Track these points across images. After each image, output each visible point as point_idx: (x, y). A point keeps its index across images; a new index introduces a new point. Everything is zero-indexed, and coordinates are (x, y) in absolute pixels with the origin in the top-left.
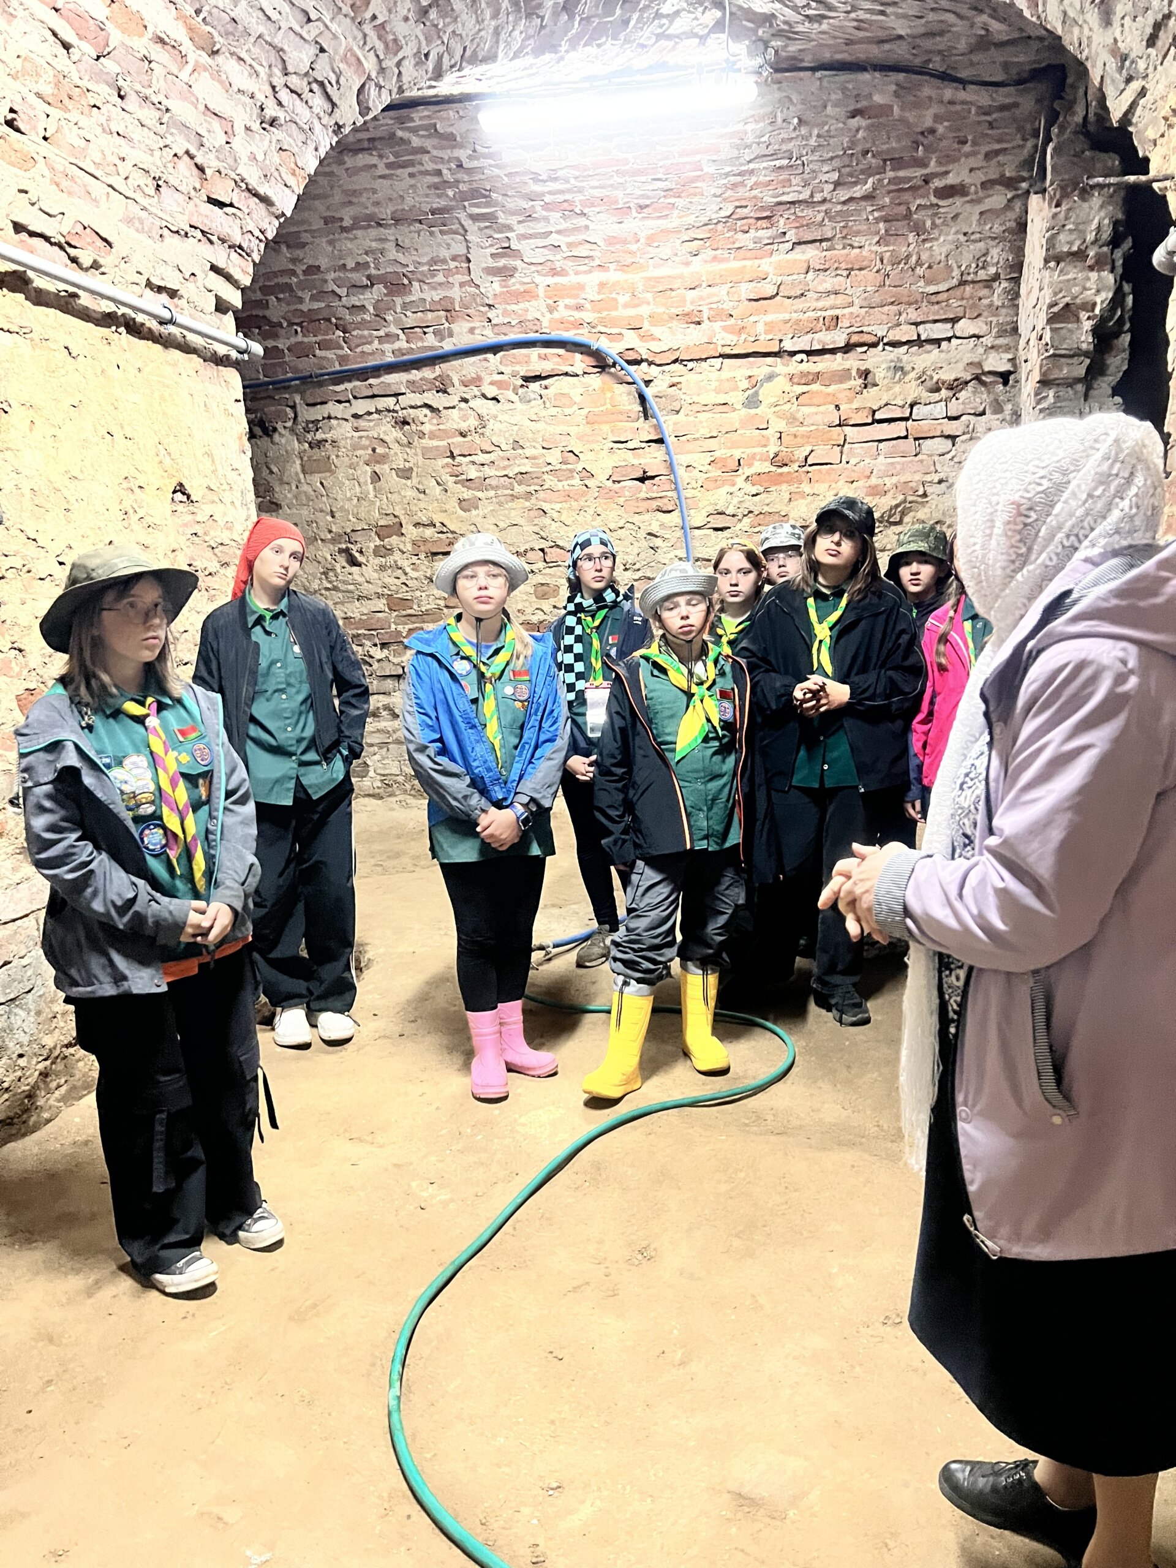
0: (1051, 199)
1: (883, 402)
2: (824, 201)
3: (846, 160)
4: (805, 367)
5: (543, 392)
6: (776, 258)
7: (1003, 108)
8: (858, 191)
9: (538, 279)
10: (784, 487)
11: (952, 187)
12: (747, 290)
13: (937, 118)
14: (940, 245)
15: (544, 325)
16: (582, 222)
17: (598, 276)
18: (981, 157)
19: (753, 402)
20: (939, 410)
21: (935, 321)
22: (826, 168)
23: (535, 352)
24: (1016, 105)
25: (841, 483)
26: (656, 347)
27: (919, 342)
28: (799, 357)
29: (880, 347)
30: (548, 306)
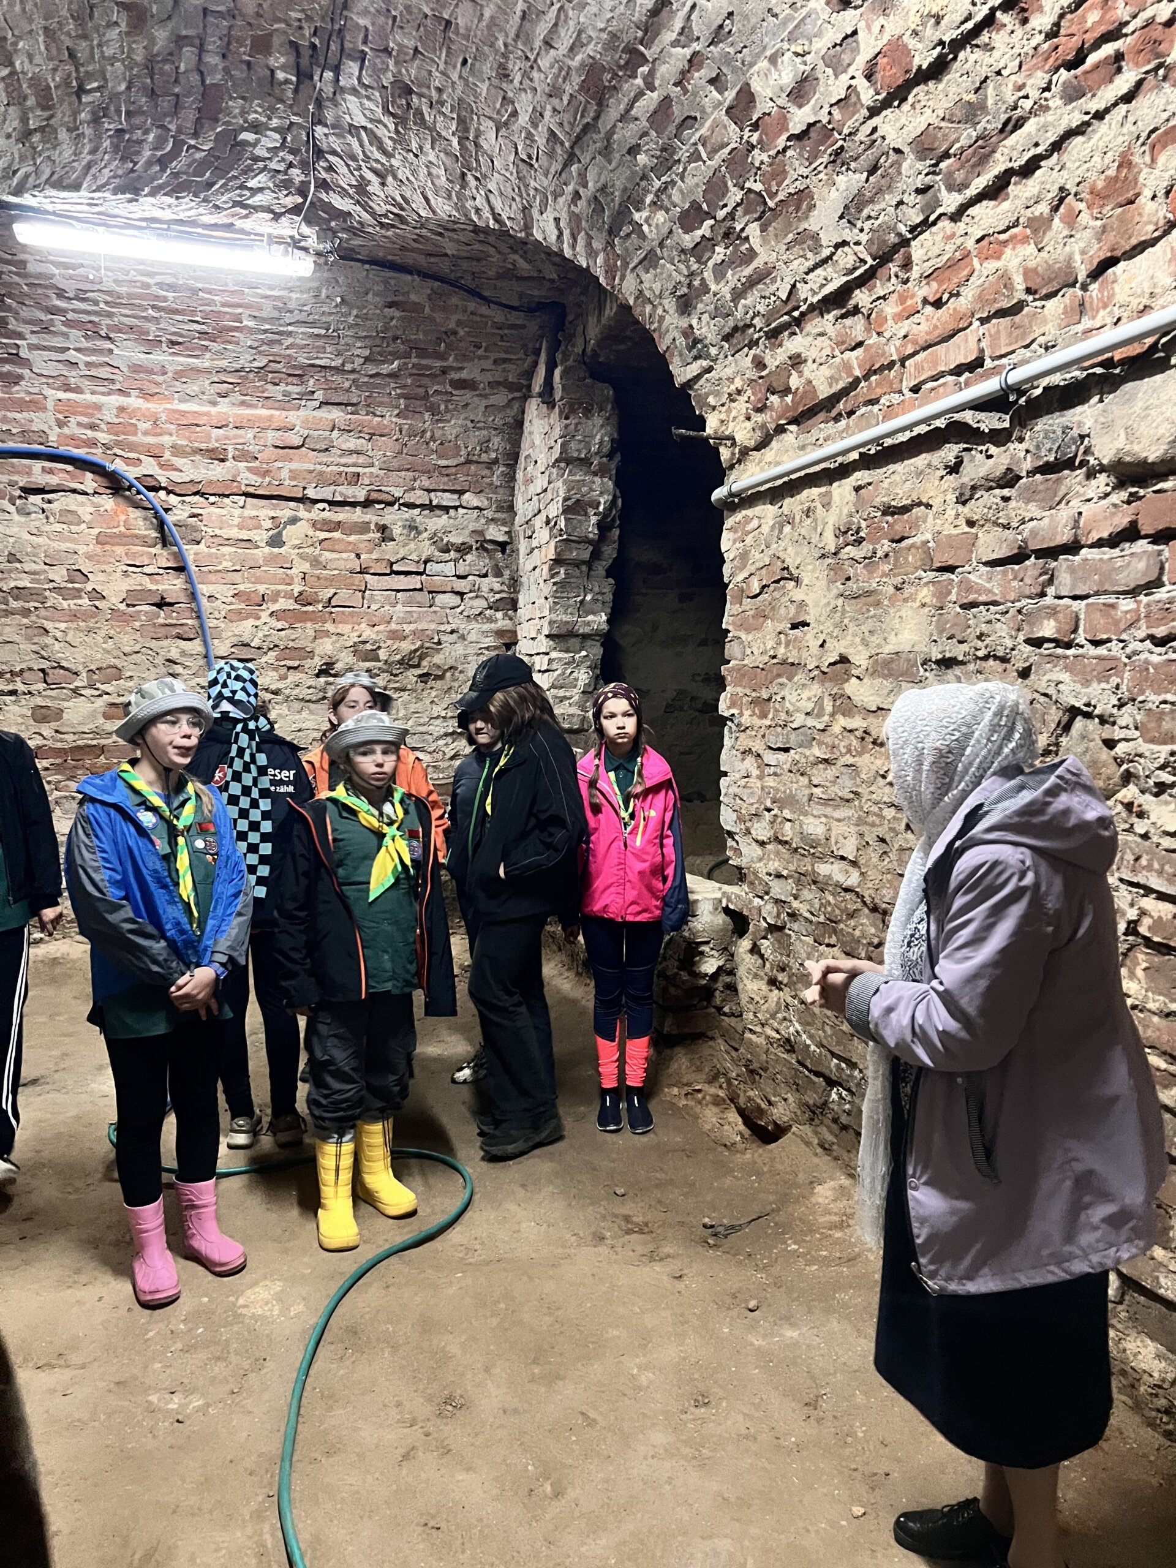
0: (561, 413)
1: (400, 556)
2: (353, 371)
3: (378, 342)
4: (326, 515)
5: (45, 506)
6: (302, 413)
7: (513, 327)
8: (385, 369)
9: (48, 392)
10: (309, 625)
11: (465, 381)
12: (271, 437)
13: (459, 323)
14: (453, 427)
15: (51, 438)
16: (108, 345)
17: (116, 400)
18: (491, 361)
19: (276, 541)
20: (449, 569)
21: (444, 491)
22: (359, 344)
23: (37, 465)
24: (524, 327)
25: (363, 625)
26: (176, 477)
27: (430, 507)
28: (321, 505)
29: (396, 506)
30: (57, 420)
